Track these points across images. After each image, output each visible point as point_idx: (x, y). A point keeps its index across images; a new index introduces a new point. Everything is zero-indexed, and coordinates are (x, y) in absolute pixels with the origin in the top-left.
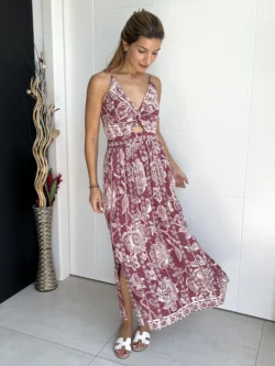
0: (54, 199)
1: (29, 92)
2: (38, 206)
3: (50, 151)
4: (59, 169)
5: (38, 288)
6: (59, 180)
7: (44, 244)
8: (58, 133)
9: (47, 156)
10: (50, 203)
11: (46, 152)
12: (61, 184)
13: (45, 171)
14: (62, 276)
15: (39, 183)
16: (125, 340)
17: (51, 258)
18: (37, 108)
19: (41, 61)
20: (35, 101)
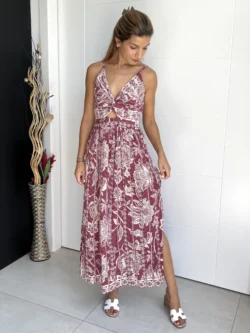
0: (48, 178)
1: (26, 80)
2: (33, 184)
3: (45, 133)
4: (52, 150)
5: (32, 259)
6: (52, 160)
7: (39, 219)
8: (52, 117)
9: (42, 139)
10: (44, 181)
11: (41, 134)
12: (54, 164)
13: (40, 152)
14: (54, 248)
15: (35, 162)
16: (112, 301)
17: (45, 231)
18: (34, 94)
19: (38, 52)
20: (32, 89)
